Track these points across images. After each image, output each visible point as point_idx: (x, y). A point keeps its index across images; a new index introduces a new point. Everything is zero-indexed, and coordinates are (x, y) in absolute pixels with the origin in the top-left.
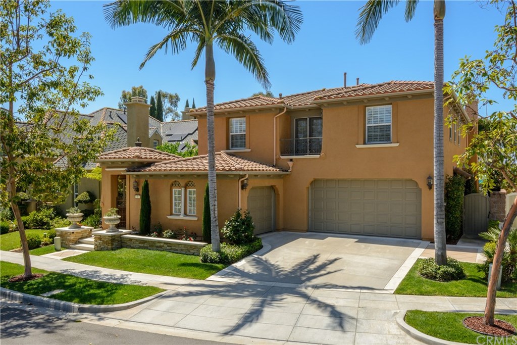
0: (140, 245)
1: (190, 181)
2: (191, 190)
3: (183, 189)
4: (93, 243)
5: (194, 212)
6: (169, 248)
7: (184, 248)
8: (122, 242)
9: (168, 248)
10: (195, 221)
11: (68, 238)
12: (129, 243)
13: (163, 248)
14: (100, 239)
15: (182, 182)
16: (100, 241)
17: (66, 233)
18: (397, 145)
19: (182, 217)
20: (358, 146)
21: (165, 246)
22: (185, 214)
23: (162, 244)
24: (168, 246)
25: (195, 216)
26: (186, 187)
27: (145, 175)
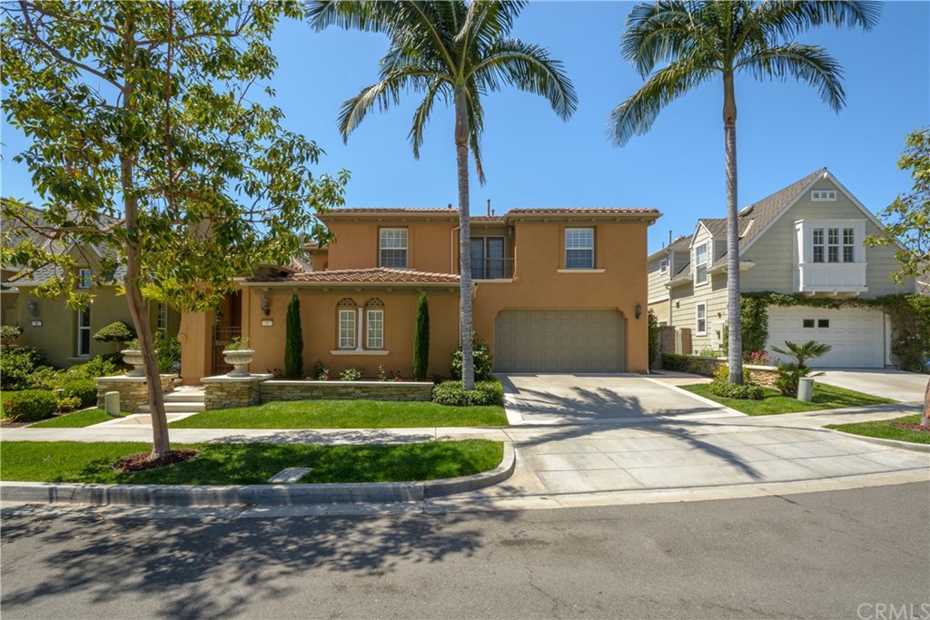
0: (304, 394)
1: (372, 299)
2: (371, 311)
3: (361, 310)
4: (203, 399)
5: (378, 344)
6: (367, 394)
7: (395, 393)
8: (261, 393)
9: (362, 394)
10: (385, 356)
11: (131, 393)
12: (277, 393)
13: (353, 395)
14: (222, 390)
15: (360, 300)
16: (219, 393)
17: (127, 384)
18: (603, 271)
19: (359, 351)
20: (559, 271)
21: (358, 391)
22: (364, 347)
23: (350, 390)
24: (363, 392)
25: (384, 349)
26: (366, 306)
27: (289, 288)
